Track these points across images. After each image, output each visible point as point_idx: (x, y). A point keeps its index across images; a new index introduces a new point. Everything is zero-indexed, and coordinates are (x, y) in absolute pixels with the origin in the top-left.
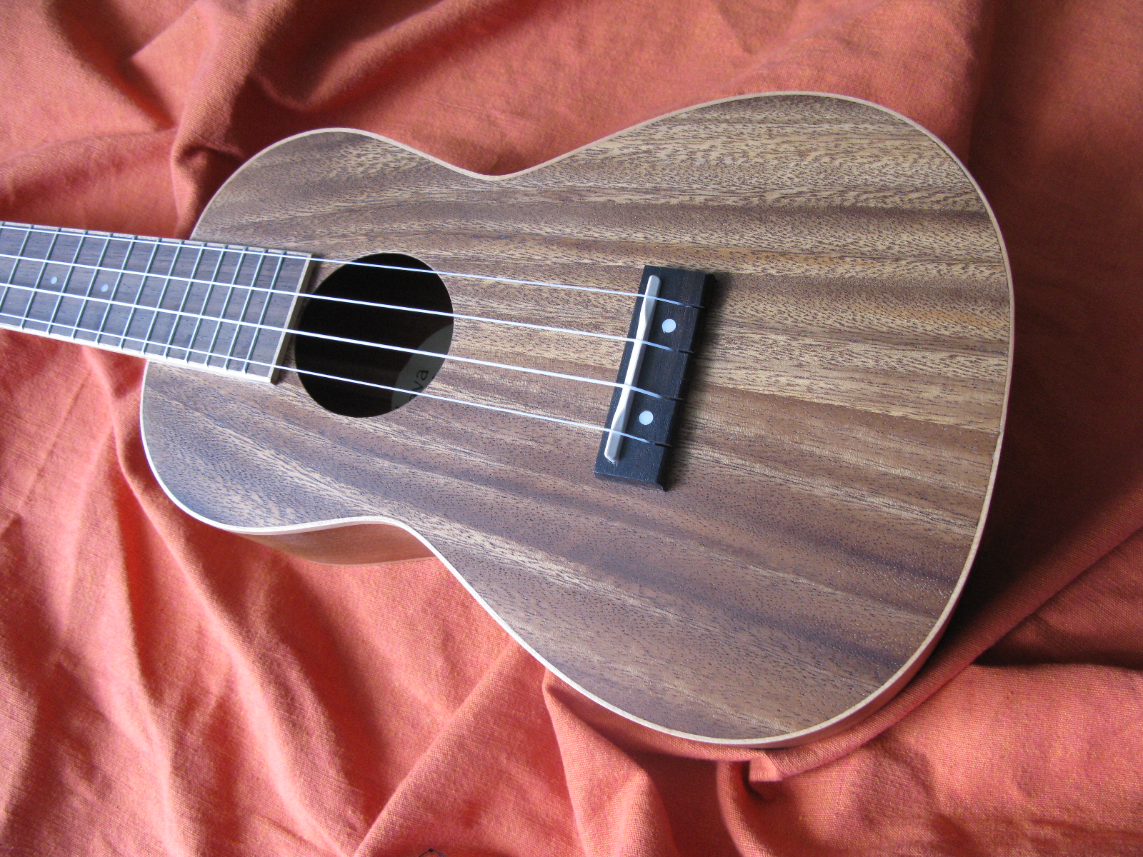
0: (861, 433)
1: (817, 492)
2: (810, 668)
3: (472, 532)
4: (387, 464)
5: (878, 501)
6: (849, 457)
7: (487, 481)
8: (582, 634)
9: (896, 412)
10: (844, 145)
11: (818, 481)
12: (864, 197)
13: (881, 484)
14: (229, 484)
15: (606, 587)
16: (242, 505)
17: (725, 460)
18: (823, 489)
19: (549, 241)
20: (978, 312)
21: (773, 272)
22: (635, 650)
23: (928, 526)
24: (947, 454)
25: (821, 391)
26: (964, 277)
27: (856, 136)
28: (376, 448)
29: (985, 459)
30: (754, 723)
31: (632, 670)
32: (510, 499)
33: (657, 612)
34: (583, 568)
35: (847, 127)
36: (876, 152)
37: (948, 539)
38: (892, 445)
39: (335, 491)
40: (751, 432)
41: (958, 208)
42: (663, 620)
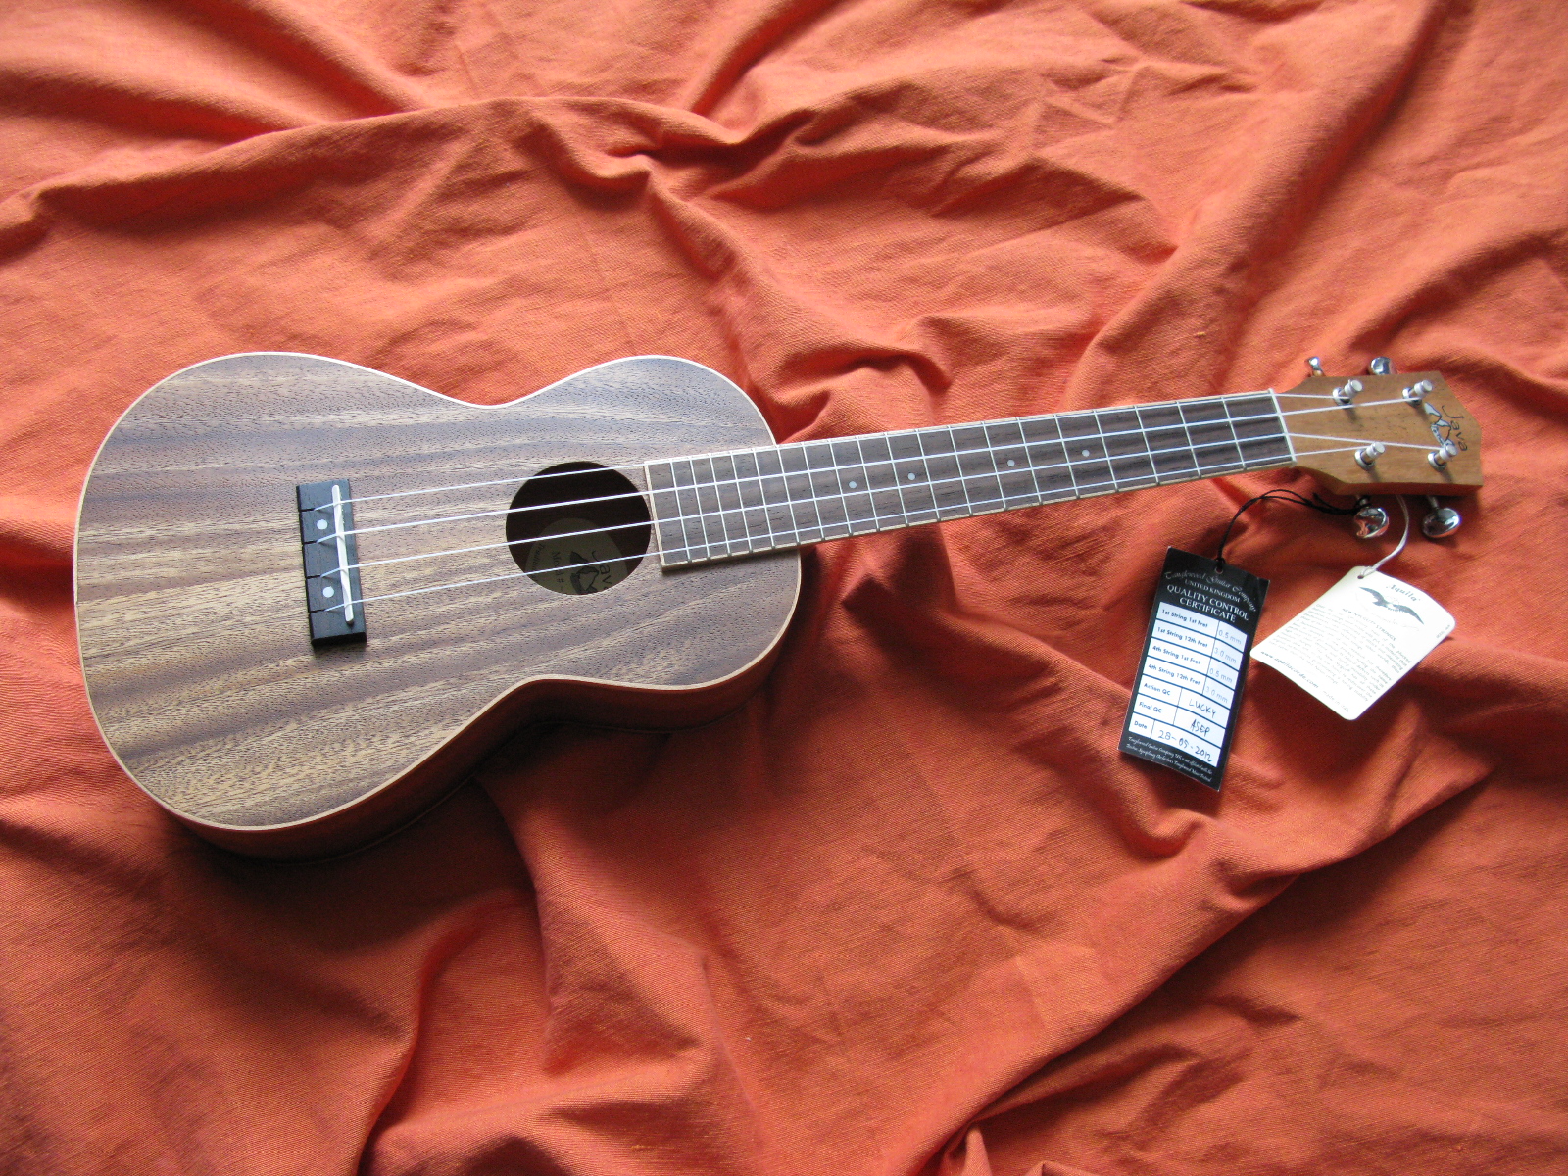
0: (172, 573)
1: (193, 524)
2: (165, 421)
3: (429, 421)
4: (518, 441)
5: (149, 533)
6: (177, 554)
7: (432, 457)
8: (323, 387)
9: (152, 595)
10: (247, 785)
11: (193, 532)
12: (219, 747)
13: (151, 543)
14: (644, 386)
15: (318, 420)
16: (624, 376)
17: (263, 524)
18: (189, 528)
19: (459, 640)
20: (112, 682)
21: (271, 666)
22: (284, 391)
23: (111, 528)
24: (109, 578)
25: (210, 591)
26: (128, 705)
27: (240, 796)
28: (533, 450)
29: (83, 583)
30: (191, 378)
31: (281, 379)
32: (412, 450)
33: (278, 417)
34: (339, 426)
35: (249, 803)
36: (220, 786)
37: (96, 525)
38: (149, 572)
39: (550, 410)
40: (250, 549)
41: (145, 758)
42: (271, 415)
